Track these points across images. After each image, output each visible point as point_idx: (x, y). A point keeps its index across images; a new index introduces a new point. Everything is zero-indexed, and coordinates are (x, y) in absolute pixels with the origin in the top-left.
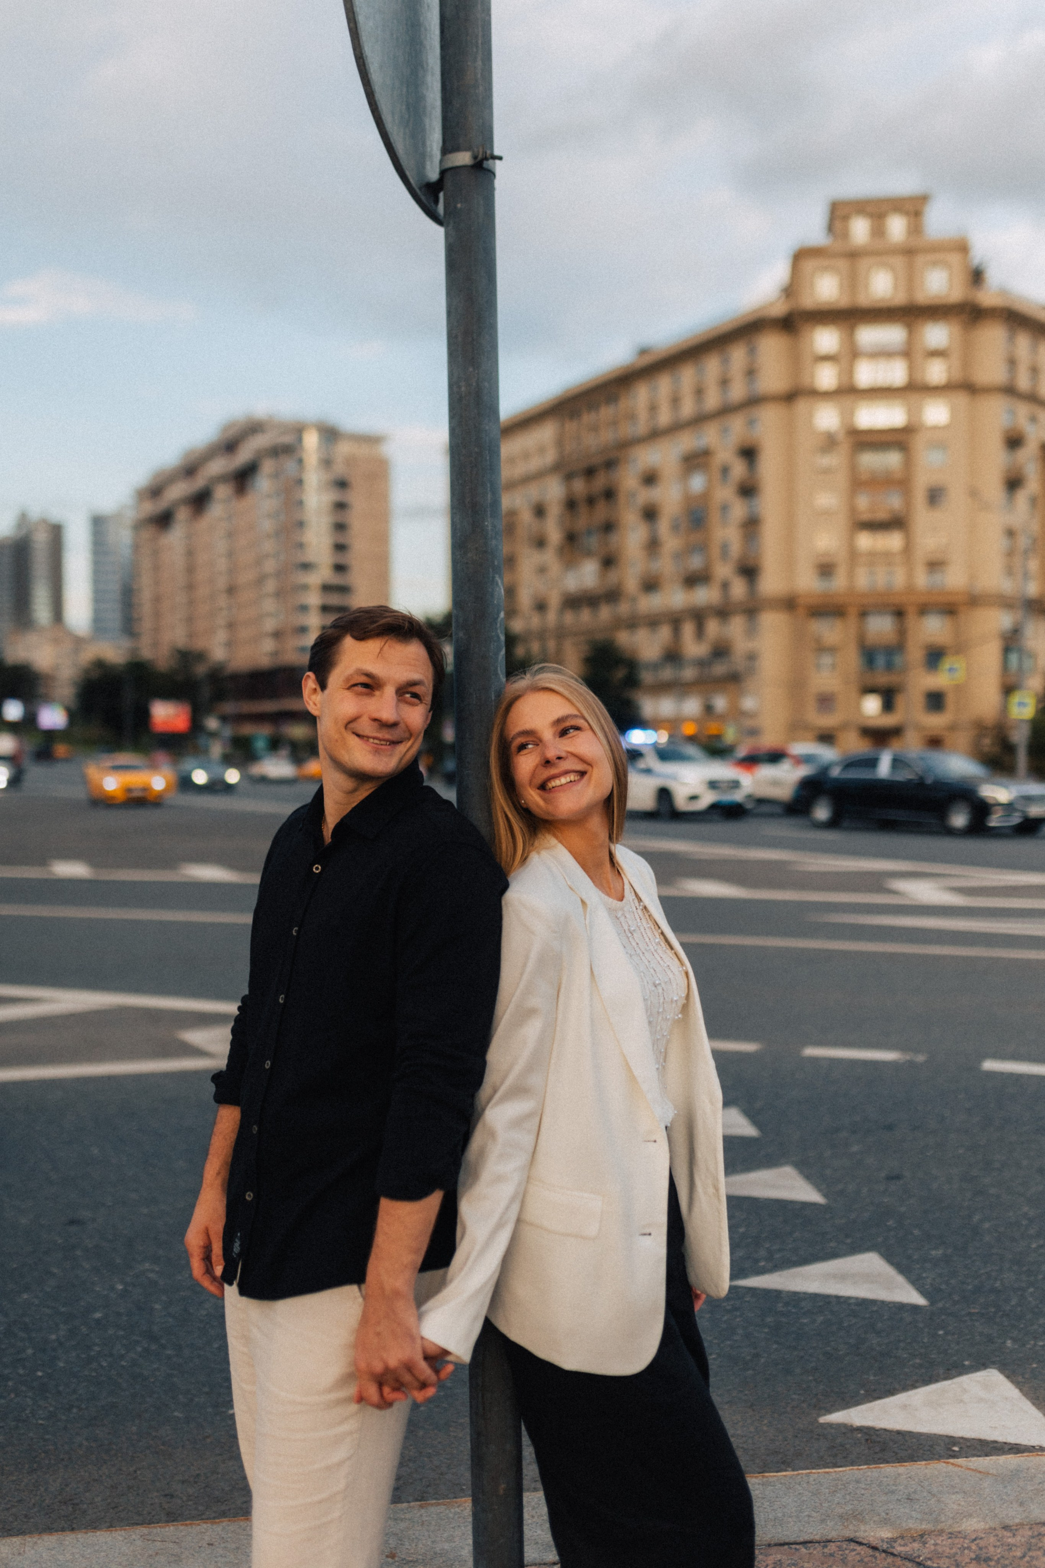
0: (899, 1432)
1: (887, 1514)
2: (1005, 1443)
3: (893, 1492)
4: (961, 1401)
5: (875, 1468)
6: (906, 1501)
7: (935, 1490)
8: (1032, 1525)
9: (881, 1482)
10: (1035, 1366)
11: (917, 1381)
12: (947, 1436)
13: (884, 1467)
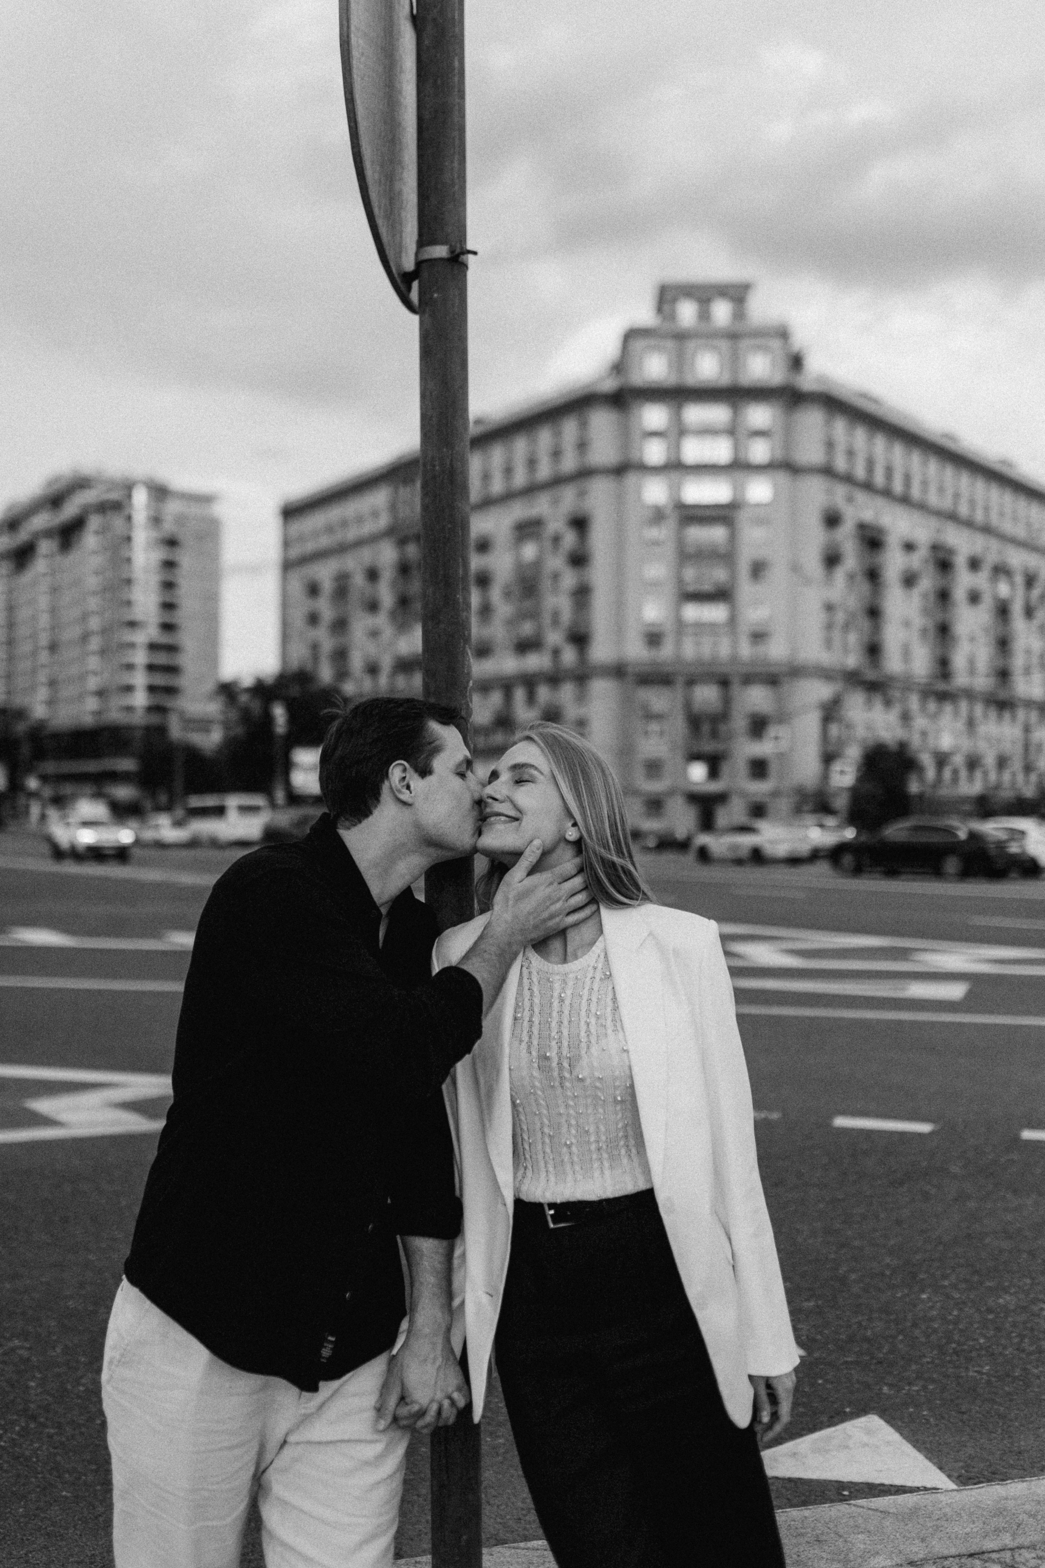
0: (790, 1480)
1: (799, 1556)
2: (891, 1486)
3: (802, 1535)
4: (847, 1447)
5: (783, 1512)
6: (815, 1542)
7: (841, 1532)
8: (935, 1559)
9: (789, 1525)
10: (911, 1410)
11: (803, 1429)
12: (837, 1482)
13: (790, 1511)
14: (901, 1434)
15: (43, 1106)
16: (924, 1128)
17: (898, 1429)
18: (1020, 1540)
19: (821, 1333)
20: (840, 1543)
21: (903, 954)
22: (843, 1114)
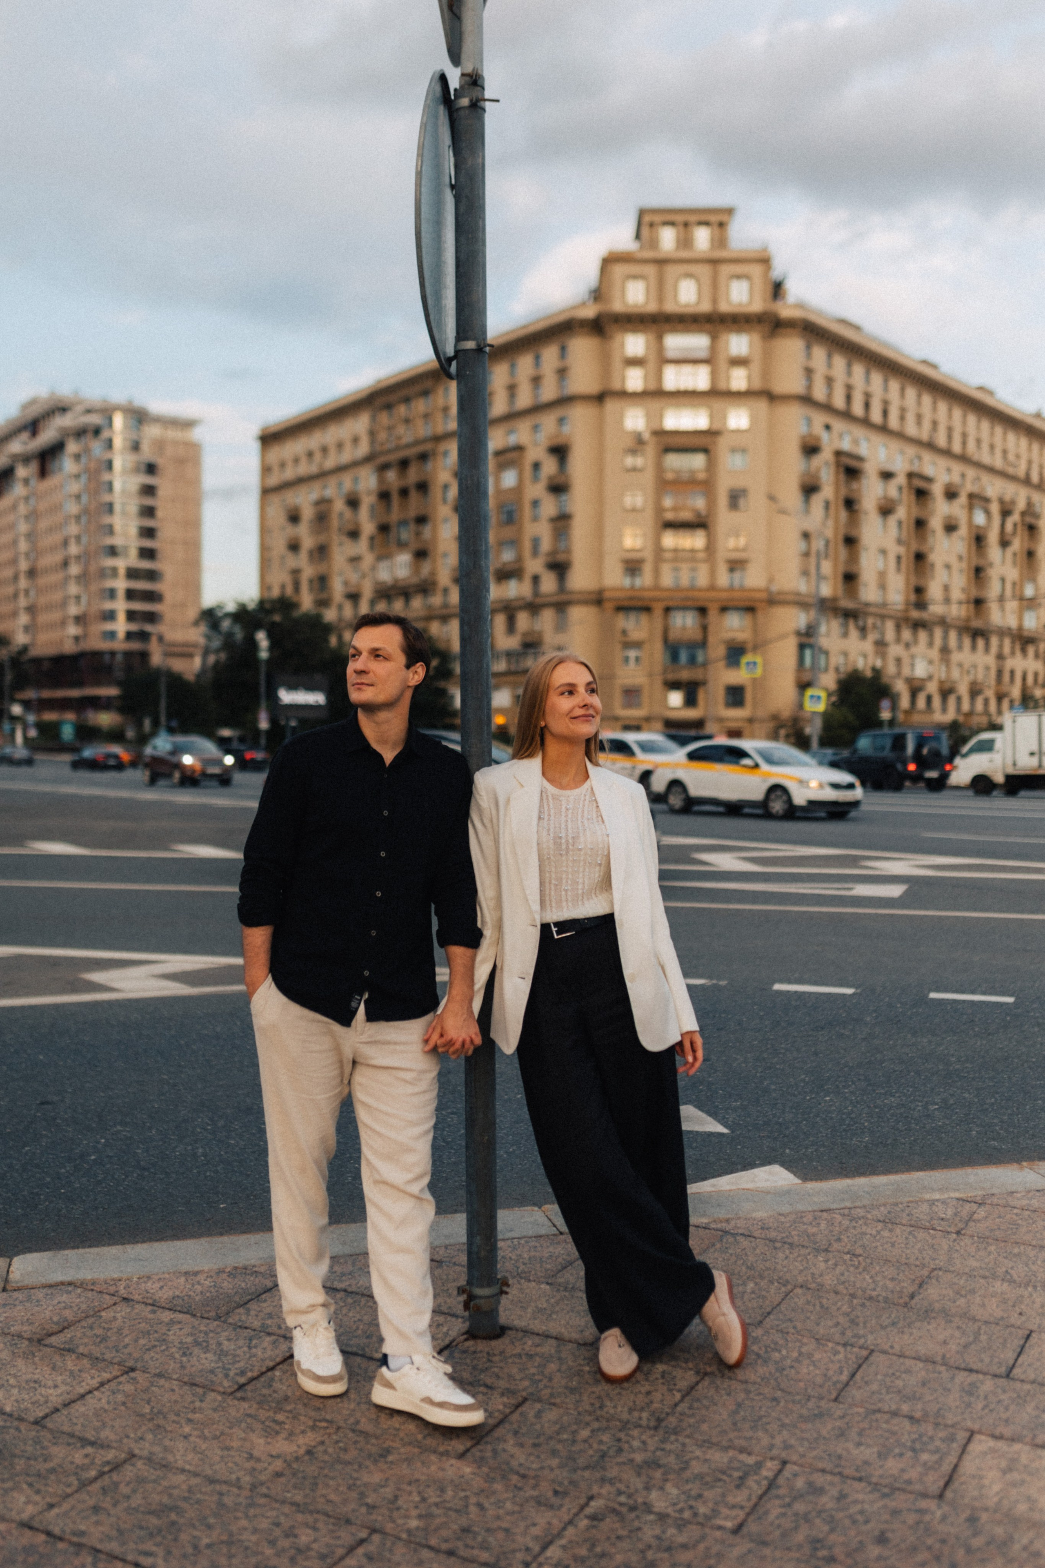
3: (708, 1203)
4: (753, 1181)
7: (736, 1201)
8: (797, 1213)
11: (722, 1173)
14: (795, 1175)
15: (97, 977)
16: (849, 991)
17: (792, 1172)
18: (857, 1204)
19: (744, 1120)
20: (735, 1207)
21: (854, 861)
22: (781, 981)
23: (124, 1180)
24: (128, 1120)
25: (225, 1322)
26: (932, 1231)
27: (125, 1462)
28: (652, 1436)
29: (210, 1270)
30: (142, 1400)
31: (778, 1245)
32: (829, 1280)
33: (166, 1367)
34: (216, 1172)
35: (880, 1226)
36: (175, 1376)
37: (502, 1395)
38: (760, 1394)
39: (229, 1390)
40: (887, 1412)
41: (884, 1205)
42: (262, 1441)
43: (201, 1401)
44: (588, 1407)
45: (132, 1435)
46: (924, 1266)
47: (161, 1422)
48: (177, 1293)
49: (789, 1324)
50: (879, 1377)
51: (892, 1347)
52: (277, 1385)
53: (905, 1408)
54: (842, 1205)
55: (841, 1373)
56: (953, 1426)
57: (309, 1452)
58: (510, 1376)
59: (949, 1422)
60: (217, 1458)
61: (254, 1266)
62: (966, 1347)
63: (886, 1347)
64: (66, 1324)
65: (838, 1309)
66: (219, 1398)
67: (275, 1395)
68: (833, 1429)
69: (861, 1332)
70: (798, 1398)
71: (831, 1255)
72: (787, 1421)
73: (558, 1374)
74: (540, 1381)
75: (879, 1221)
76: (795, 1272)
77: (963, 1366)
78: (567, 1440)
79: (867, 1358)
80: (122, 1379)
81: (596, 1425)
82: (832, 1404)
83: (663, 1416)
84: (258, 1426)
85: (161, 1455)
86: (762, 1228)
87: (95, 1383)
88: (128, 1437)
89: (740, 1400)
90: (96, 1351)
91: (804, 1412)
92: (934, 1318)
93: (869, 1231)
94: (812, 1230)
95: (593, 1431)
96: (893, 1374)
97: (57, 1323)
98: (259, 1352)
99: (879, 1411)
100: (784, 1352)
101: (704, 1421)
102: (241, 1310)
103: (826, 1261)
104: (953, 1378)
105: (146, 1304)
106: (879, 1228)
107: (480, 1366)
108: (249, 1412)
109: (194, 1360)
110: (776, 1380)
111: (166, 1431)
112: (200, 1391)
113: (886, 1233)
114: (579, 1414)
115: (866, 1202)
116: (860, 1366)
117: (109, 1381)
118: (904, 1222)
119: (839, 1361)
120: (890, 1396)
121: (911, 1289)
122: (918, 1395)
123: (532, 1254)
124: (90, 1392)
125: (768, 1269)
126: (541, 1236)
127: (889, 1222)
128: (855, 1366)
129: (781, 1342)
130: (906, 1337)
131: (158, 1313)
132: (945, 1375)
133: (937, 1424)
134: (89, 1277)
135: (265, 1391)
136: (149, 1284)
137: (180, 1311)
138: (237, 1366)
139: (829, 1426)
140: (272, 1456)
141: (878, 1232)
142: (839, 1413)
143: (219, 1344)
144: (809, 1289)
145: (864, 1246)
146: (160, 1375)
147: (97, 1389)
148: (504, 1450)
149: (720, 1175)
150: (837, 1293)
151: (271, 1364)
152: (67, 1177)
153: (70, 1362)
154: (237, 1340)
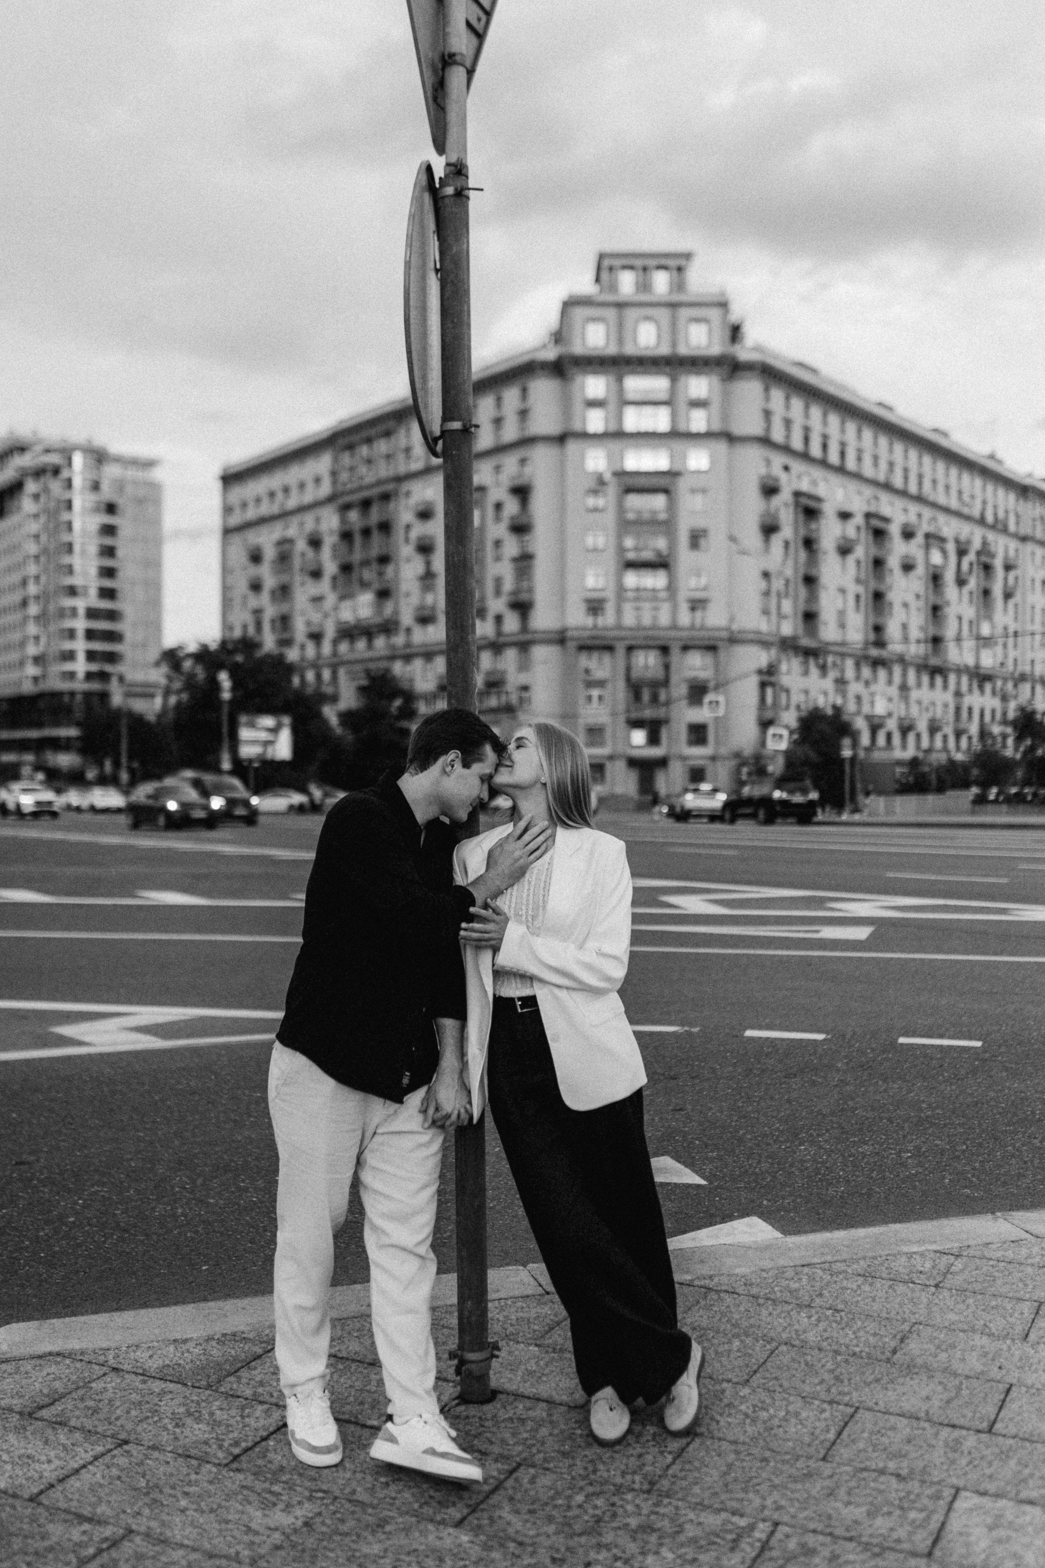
1: (688, 1269)
3: (691, 1259)
4: (732, 1234)
6: (700, 1262)
7: (718, 1257)
8: (778, 1268)
15: (67, 1030)
16: (820, 1037)
17: (771, 1224)
18: (835, 1258)
19: (721, 1171)
20: (717, 1263)
21: (820, 903)
22: (752, 1028)
23: (104, 1242)
24: (105, 1180)
25: (216, 1391)
26: (911, 1285)
27: (123, 1538)
28: (646, 1500)
29: (199, 1338)
30: (137, 1473)
31: (761, 1301)
32: (812, 1337)
33: (160, 1438)
34: (196, 1232)
35: (860, 1280)
36: (169, 1449)
37: (496, 1461)
38: (749, 1454)
39: (225, 1462)
40: (874, 1470)
41: (864, 1258)
42: (259, 1514)
43: (197, 1473)
44: (581, 1472)
45: (129, 1511)
46: (904, 1321)
47: (155, 1495)
48: (167, 1362)
49: (774, 1382)
50: (866, 1435)
51: (876, 1404)
52: (271, 1455)
53: (892, 1465)
54: (823, 1260)
55: (828, 1431)
56: (939, 1483)
57: (306, 1524)
58: (503, 1441)
59: (936, 1479)
60: (216, 1533)
61: (243, 1332)
62: (948, 1402)
63: (871, 1404)
64: (57, 1396)
65: (823, 1366)
66: (214, 1470)
67: (269, 1466)
68: (823, 1488)
69: (846, 1390)
70: (788, 1457)
71: (813, 1311)
72: (777, 1481)
73: (551, 1438)
74: (534, 1445)
75: (859, 1275)
76: (779, 1329)
77: (946, 1422)
78: (561, 1505)
79: (852, 1416)
80: (115, 1452)
81: (590, 1489)
82: (821, 1463)
83: (657, 1478)
84: (253, 1497)
85: (158, 1531)
86: (745, 1285)
87: (88, 1457)
88: (124, 1512)
89: (730, 1461)
90: (88, 1424)
91: (793, 1471)
92: (917, 1373)
93: (849, 1285)
94: (794, 1285)
95: (587, 1496)
96: (879, 1432)
97: (47, 1396)
98: (251, 1421)
99: (865, 1469)
100: (772, 1411)
101: (696, 1484)
102: (232, 1379)
103: (809, 1317)
104: (937, 1434)
105: (136, 1374)
106: (859, 1282)
107: (473, 1432)
108: (245, 1484)
109: (187, 1432)
110: (765, 1440)
111: (162, 1505)
112: (194, 1462)
113: (867, 1288)
114: (573, 1478)
115: (845, 1256)
116: (846, 1424)
117: (103, 1455)
118: (884, 1275)
119: (826, 1420)
120: (876, 1454)
121: (893, 1344)
122: (903, 1452)
123: (520, 1314)
124: (84, 1466)
125: (752, 1326)
126: (527, 1296)
127: (868, 1276)
128: (842, 1424)
129: (768, 1401)
130: (890, 1393)
131: (149, 1383)
132: (930, 1430)
133: (923, 1482)
134: (77, 1347)
135: (260, 1462)
136: (138, 1353)
137: (171, 1381)
138: (231, 1436)
139: (818, 1486)
140: (270, 1529)
141: (859, 1287)
142: (827, 1472)
143: (212, 1414)
144: (793, 1346)
145: (846, 1303)
146: (154, 1448)
147: (91, 1463)
148: (500, 1517)
149: (699, 1228)
150: (820, 1349)
151: (265, 1434)
152: (47, 1241)
153: (62, 1437)
154: (229, 1409)
